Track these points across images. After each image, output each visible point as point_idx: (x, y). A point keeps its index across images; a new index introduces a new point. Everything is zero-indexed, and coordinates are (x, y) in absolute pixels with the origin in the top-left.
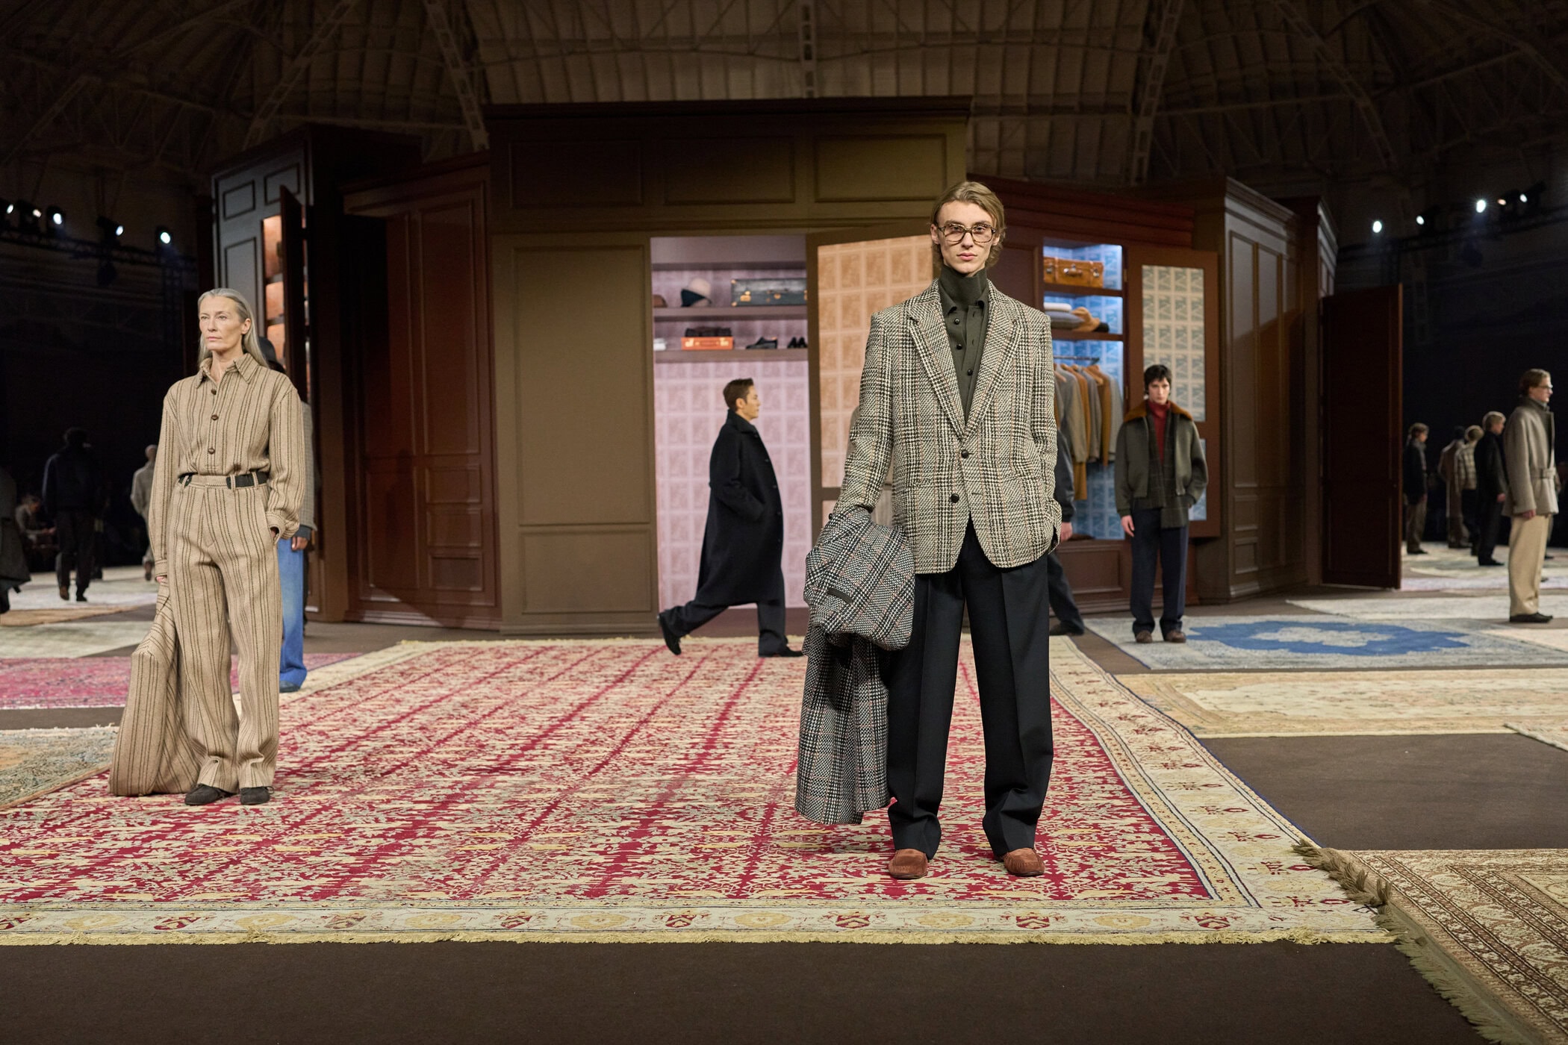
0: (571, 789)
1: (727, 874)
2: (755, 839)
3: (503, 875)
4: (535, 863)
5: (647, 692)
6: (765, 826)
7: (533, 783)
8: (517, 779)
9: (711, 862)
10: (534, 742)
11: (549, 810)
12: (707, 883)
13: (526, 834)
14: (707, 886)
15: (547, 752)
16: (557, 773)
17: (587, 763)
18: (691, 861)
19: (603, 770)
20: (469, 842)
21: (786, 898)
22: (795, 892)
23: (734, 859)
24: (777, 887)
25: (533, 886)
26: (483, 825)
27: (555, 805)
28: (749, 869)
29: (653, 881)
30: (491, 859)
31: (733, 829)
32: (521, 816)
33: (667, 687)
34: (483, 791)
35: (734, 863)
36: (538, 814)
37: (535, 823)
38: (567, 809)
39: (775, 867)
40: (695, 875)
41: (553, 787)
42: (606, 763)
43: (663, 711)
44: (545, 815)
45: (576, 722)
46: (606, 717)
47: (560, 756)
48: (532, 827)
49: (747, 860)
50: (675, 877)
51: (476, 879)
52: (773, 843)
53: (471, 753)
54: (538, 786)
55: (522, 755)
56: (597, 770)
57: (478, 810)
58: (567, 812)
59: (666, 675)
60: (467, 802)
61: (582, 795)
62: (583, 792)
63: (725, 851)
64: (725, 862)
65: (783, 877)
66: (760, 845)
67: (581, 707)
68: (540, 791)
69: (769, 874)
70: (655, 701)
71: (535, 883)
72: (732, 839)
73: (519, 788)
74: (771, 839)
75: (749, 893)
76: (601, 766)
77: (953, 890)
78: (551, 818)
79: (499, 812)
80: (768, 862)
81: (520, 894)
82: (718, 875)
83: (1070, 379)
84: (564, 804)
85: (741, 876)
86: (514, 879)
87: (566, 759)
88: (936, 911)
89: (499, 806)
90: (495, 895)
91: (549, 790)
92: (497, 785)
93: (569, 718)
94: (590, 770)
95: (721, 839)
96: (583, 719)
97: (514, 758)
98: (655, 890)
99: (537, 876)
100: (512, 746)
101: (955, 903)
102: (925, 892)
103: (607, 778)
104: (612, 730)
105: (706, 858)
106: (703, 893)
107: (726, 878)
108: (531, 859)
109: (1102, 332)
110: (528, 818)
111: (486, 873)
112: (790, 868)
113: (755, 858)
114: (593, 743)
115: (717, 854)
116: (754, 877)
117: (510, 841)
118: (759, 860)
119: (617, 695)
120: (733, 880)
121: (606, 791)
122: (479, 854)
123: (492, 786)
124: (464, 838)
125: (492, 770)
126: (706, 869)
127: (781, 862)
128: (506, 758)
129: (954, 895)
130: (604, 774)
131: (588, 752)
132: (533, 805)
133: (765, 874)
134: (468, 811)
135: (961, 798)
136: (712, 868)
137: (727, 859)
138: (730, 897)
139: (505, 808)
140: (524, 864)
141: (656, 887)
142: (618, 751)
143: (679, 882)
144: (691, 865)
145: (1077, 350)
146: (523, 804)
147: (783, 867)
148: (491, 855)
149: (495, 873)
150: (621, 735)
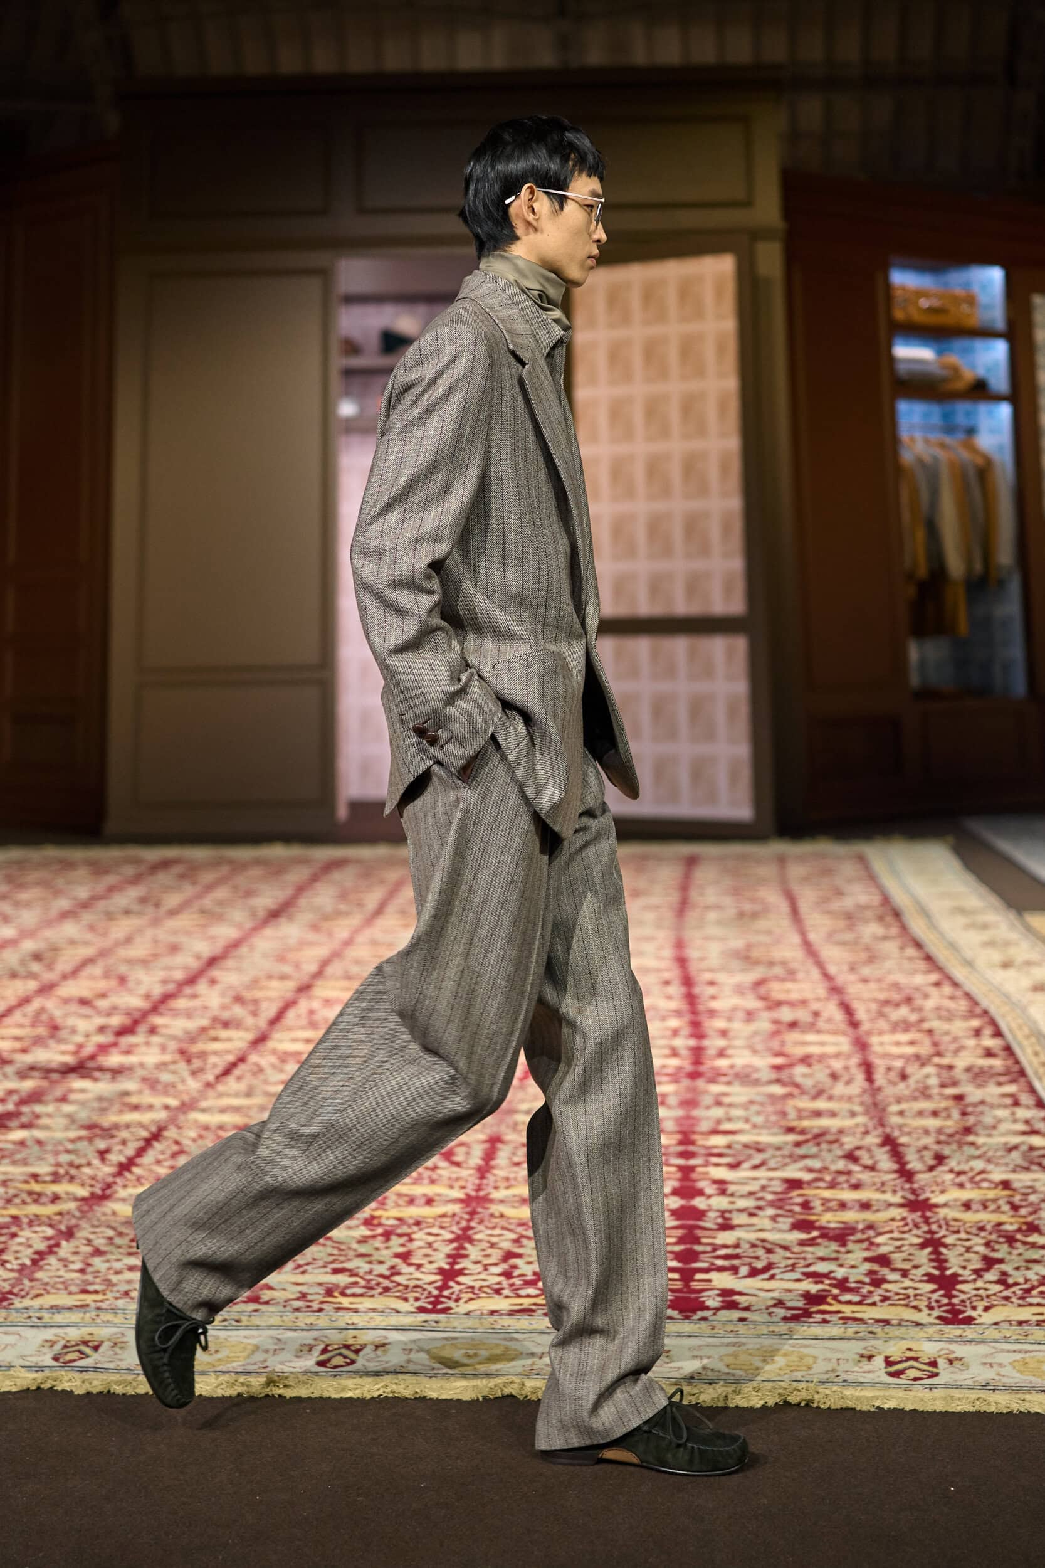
0: (186, 1107)
1: (419, 1266)
2: (467, 1201)
3: (65, 1262)
4: (118, 1241)
5: (311, 936)
6: (482, 1177)
7: (127, 1094)
8: (102, 1087)
9: (395, 1241)
10: (136, 1023)
11: (148, 1142)
12: (386, 1283)
13: (109, 1186)
14: (387, 1289)
15: (155, 1039)
16: (165, 1077)
17: (213, 1059)
18: (363, 1241)
19: (237, 1072)
20: (17, 1201)
21: (512, 1313)
22: (526, 1302)
23: (431, 1239)
24: (498, 1292)
25: (109, 1283)
26: (44, 1169)
27: (156, 1136)
28: (454, 1257)
29: (301, 1279)
30: (50, 1232)
31: (432, 1182)
32: (103, 1154)
33: (342, 928)
34: (50, 1108)
35: (430, 1245)
36: (130, 1151)
37: (125, 1167)
38: (177, 1142)
39: (496, 1255)
40: (367, 1267)
41: (158, 1101)
42: (242, 1059)
43: (334, 969)
44: (140, 1152)
45: (202, 987)
46: (246, 978)
47: (173, 1045)
48: (119, 1174)
49: (451, 1241)
50: (336, 1271)
51: (20, 1271)
52: (495, 1209)
53: (38, 1041)
54: (134, 1100)
55: (115, 1044)
56: (227, 1072)
57: (39, 1142)
58: (175, 1148)
59: (343, 907)
60: (24, 1126)
61: (203, 1118)
62: (204, 1110)
63: (418, 1223)
64: (416, 1244)
65: (507, 1275)
66: (473, 1213)
67: (212, 962)
68: (136, 1108)
69: (486, 1267)
70: (323, 952)
71: (114, 1279)
72: (429, 1202)
73: (104, 1103)
74: (491, 1201)
75: (452, 1304)
76: (234, 1065)
77: (780, 1303)
78: (148, 1158)
79: (70, 1146)
80: (485, 1245)
81: (89, 1298)
82: (405, 1269)
83: (935, 459)
84: (171, 1133)
85: (441, 1271)
86: (82, 1271)
87: (182, 1052)
88: (752, 1344)
89: (73, 1134)
90: (48, 1300)
91: (151, 1107)
92: (73, 1097)
93: (191, 980)
94: (218, 1071)
95: (411, 1201)
96: (213, 982)
97: (103, 1049)
98: (303, 1296)
99: (118, 1266)
100: (102, 1029)
101: (783, 1328)
102: (732, 1305)
103: (242, 1086)
104: (256, 1002)
105: (387, 1235)
106: (380, 1302)
107: (418, 1275)
108: (111, 1233)
109: (980, 390)
110: (115, 1158)
111: (40, 1255)
112: (519, 1256)
113: (464, 1237)
114: (226, 1025)
115: (404, 1229)
116: (461, 1272)
117: (84, 1199)
118: (471, 1241)
119: (267, 941)
120: (429, 1278)
121: (237, 1109)
122: (31, 1224)
123: (64, 1099)
124: (11, 1192)
125: (68, 1070)
126: (387, 1253)
127: (507, 1245)
128: (89, 1050)
129: (781, 1312)
130: (239, 1078)
131: (215, 1039)
132: (124, 1134)
133: (479, 1268)
134: (22, 1143)
135: (790, 1130)
136: (397, 1255)
137: (420, 1236)
138: (422, 1310)
139: (80, 1138)
140: (100, 1242)
141: (304, 1289)
142: (261, 1039)
143: (343, 1279)
144: (363, 1249)
145: (946, 416)
146: (108, 1132)
147: (509, 1255)
148: (51, 1226)
149: (52, 1260)
150: (269, 1010)
